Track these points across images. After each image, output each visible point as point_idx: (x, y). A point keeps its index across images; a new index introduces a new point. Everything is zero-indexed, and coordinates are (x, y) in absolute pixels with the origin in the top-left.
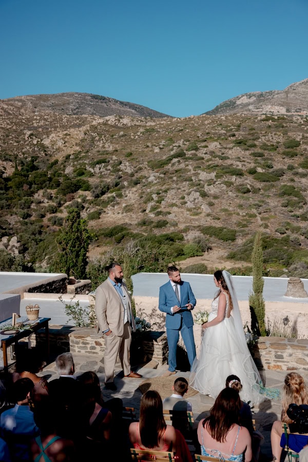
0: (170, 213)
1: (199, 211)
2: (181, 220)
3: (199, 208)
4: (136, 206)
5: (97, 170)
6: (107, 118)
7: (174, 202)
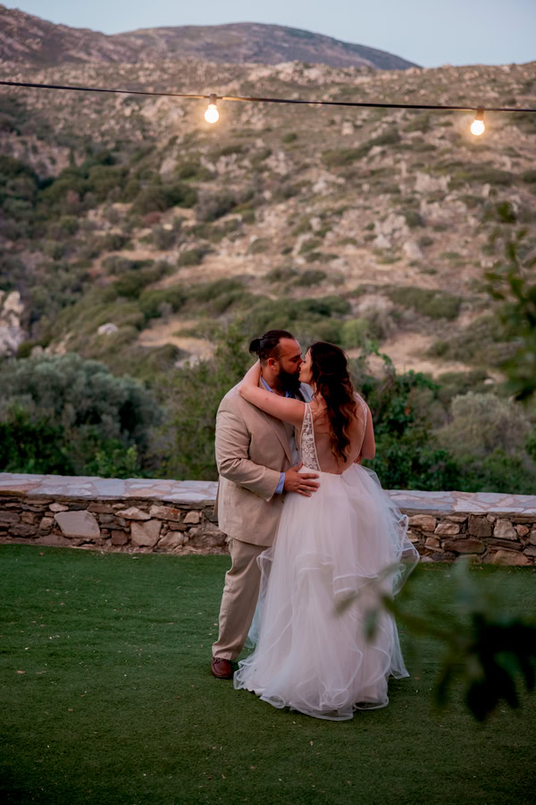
0: (335, 257)
1: (398, 254)
2: (356, 272)
3: (399, 249)
4: (275, 241)
5: (221, 168)
6: (279, 67)
7: (352, 234)
